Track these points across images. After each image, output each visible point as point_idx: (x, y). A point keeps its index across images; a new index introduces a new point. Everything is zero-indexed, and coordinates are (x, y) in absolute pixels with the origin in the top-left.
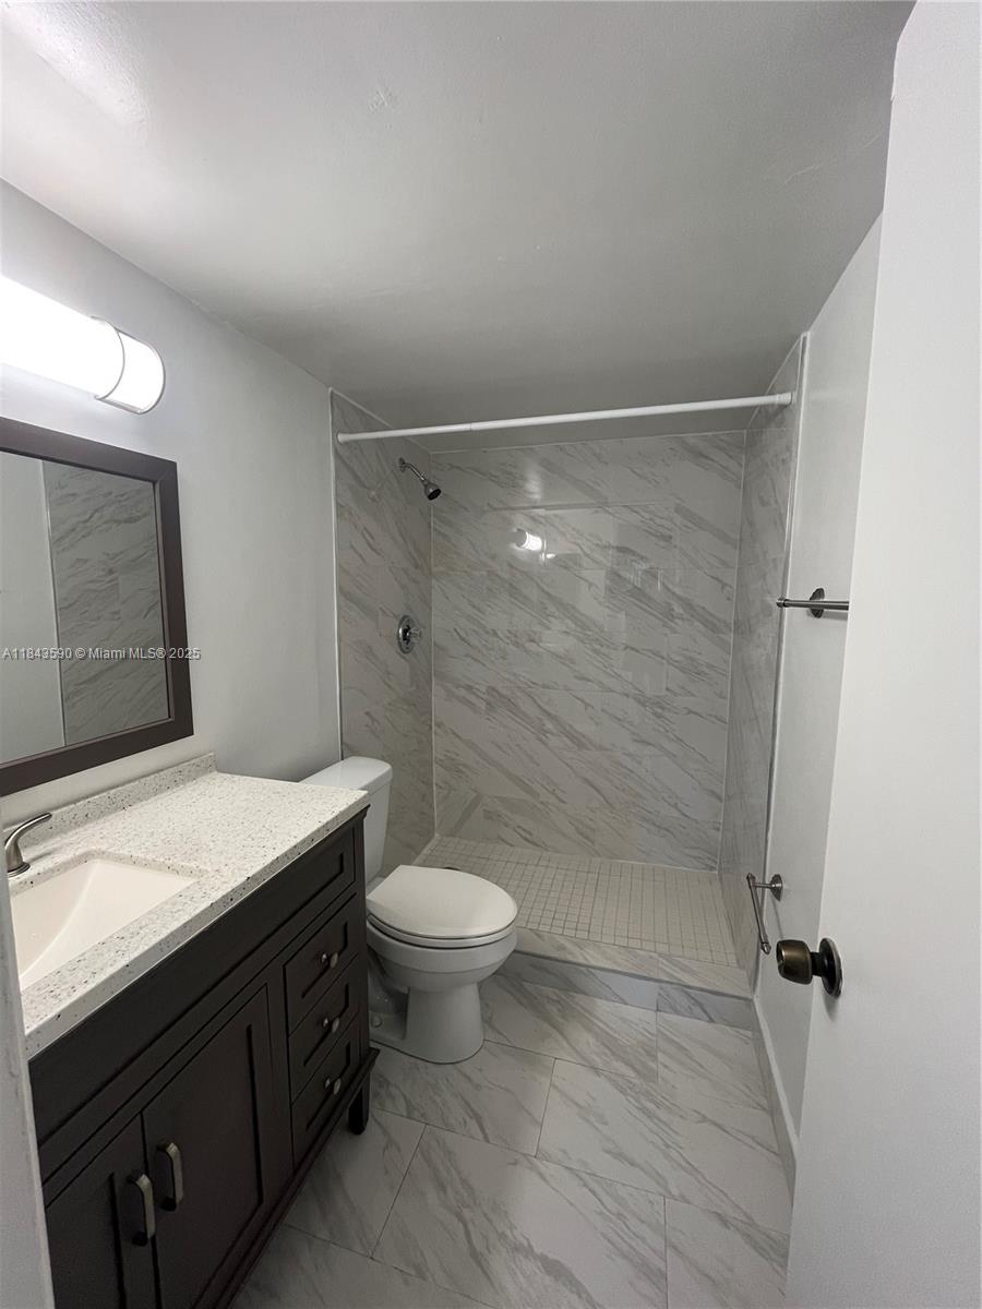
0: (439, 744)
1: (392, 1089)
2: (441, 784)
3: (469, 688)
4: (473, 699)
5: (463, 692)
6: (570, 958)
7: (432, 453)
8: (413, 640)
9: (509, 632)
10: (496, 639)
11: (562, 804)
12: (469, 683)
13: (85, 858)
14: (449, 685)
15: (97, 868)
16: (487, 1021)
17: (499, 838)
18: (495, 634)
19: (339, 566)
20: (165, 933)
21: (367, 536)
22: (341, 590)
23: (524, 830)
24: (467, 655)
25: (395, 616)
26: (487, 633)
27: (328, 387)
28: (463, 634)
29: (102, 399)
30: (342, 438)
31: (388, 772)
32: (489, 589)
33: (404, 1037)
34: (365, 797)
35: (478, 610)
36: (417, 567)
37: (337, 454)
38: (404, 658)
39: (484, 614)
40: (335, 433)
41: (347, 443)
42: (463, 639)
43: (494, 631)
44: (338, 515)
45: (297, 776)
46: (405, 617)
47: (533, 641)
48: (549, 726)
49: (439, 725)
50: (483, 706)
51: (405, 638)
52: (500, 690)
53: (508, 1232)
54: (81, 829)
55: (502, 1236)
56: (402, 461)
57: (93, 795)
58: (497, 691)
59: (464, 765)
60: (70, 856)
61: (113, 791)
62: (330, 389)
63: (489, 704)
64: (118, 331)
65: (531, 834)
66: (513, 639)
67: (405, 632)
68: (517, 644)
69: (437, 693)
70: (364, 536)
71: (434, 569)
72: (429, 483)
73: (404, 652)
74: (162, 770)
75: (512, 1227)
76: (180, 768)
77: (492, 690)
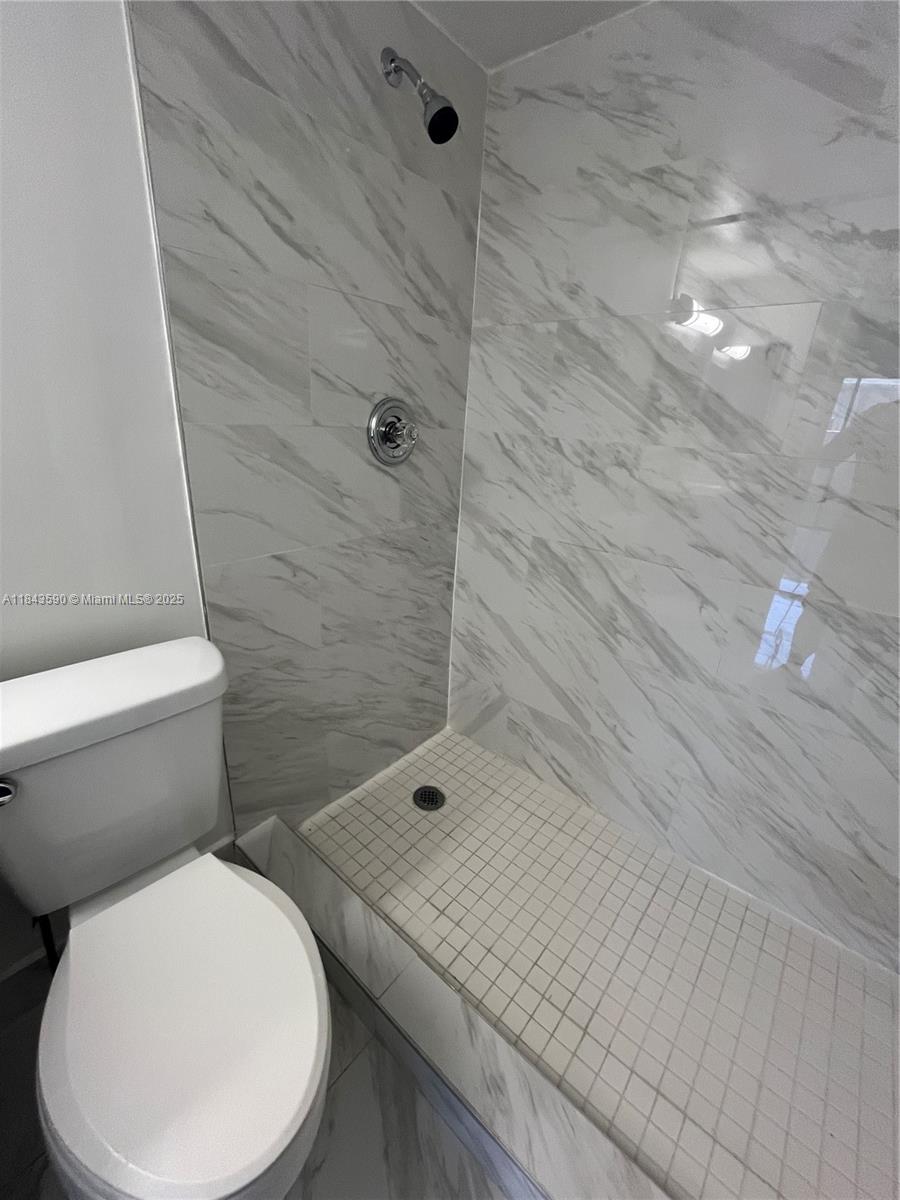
0: (460, 609)
2: (458, 665)
3: (507, 535)
5: (497, 540)
7: (492, 72)
12: (510, 528)
14: (480, 527)
17: (525, 762)
23: (561, 766)
24: (509, 480)
25: (360, 394)
26: (546, 443)
35: (537, 400)
38: (387, 474)
42: (506, 452)
43: (556, 440)
46: (388, 400)
47: (622, 465)
49: (462, 584)
50: (523, 566)
51: (387, 436)
52: (554, 546)
58: (547, 547)
59: (489, 648)
63: (533, 566)
67: (386, 426)
70: (255, 204)
72: (435, 94)
73: (383, 462)
77: (541, 544)
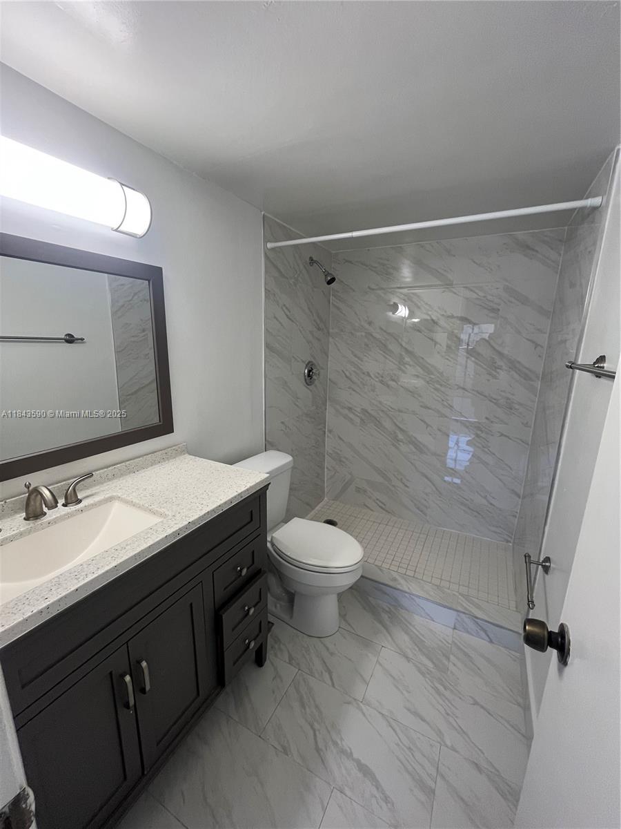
0: (330, 444)
1: (282, 646)
2: (330, 468)
3: (350, 409)
4: (351, 416)
5: (346, 411)
6: (399, 587)
7: (334, 252)
8: (314, 377)
9: (378, 374)
10: (368, 378)
11: (406, 488)
12: (350, 406)
13: (111, 499)
14: (338, 407)
15: (116, 505)
16: (343, 616)
17: (365, 505)
18: (369, 375)
19: (267, 330)
20: (139, 550)
21: (286, 311)
22: (267, 346)
23: (380, 501)
24: (349, 388)
25: (303, 362)
26: (364, 373)
27: (261, 211)
28: (347, 374)
29: (116, 230)
30: (270, 245)
31: (290, 462)
32: (367, 345)
33: (291, 617)
34: (267, 478)
35: (359, 358)
36: (319, 329)
37: (266, 257)
38: (309, 389)
39: (362, 361)
40: (266, 242)
41: (273, 249)
42: (347, 377)
43: (368, 373)
44: (266, 297)
45: (231, 461)
46: (309, 362)
47: (393, 380)
48: (400, 436)
49: (330, 431)
50: (358, 420)
51: (309, 375)
52: (369, 411)
53: (339, 742)
54: (111, 483)
55: (335, 744)
56: (311, 259)
57: (118, 464)
58: (368, 413)
59: (345, 458)
60: (103, 498)
61: (128, 462)
62: (263, 213)
63: (362, 419)
64: (122, 184)
65: (385, 505)
66: (381, 378)
67: (309, 371)
68: (381, 382)
69: (330, 413)
70: (283, 310)
71: (331, 331)
72: (329, 273)
73: (308, 385)
74: (156, 452)
75: (342, 739)
76: (166, 451)
77: (365, 411)
